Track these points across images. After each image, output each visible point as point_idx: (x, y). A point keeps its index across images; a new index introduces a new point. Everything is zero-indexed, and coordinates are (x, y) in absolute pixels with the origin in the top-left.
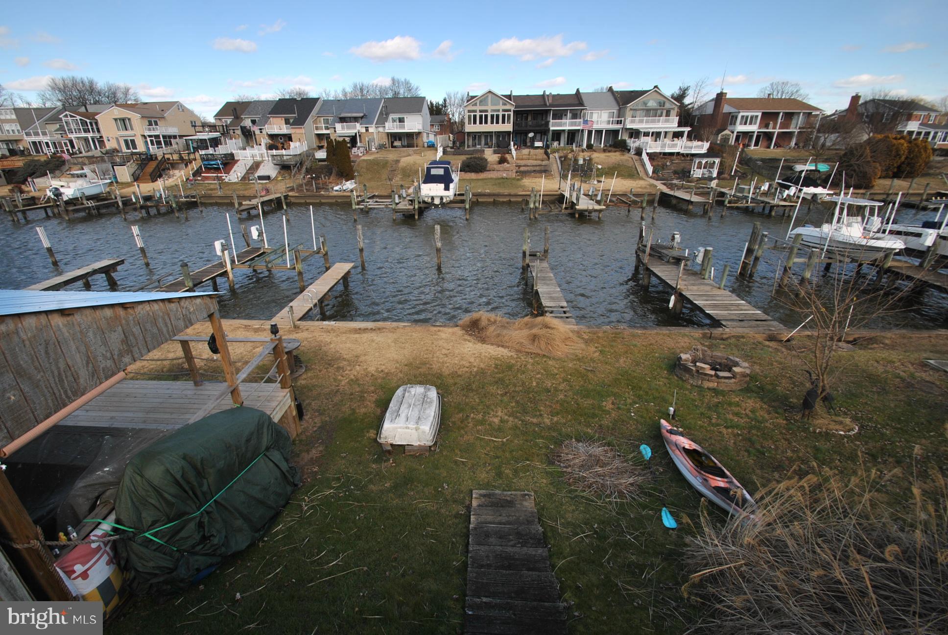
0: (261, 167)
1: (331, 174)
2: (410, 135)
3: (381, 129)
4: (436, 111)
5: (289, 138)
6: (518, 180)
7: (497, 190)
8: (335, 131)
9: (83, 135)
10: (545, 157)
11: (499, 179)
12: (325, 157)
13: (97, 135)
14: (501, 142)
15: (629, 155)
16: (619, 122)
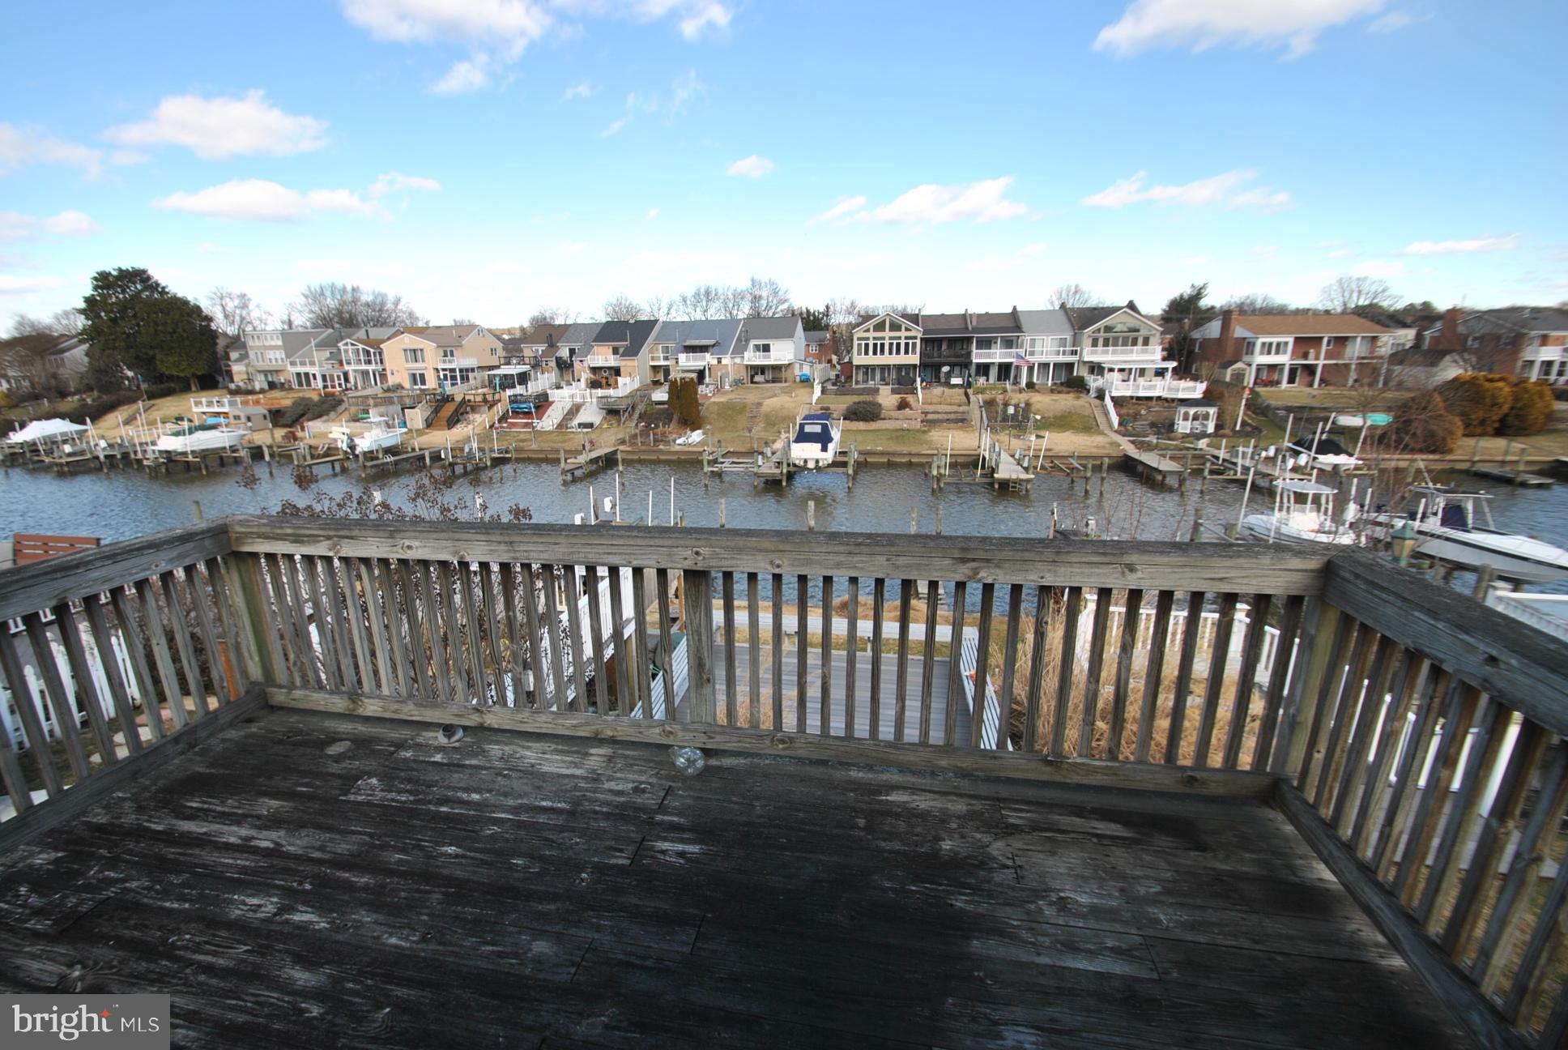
0: (582, 411)
1: (672, 421)
2: (776, 368)
3: (738, 361)
4: (814, 322)
5: (617, 372)
6: (924, 432)
7: (893, 446)
8: (677, 364)
9: (364, 367)
10: (964, 398)
11: (897, 430)
12: (665, 398)
13: (380, 367)
14: (903, 378)
15: (1088, 399)
16: (1074, 353)
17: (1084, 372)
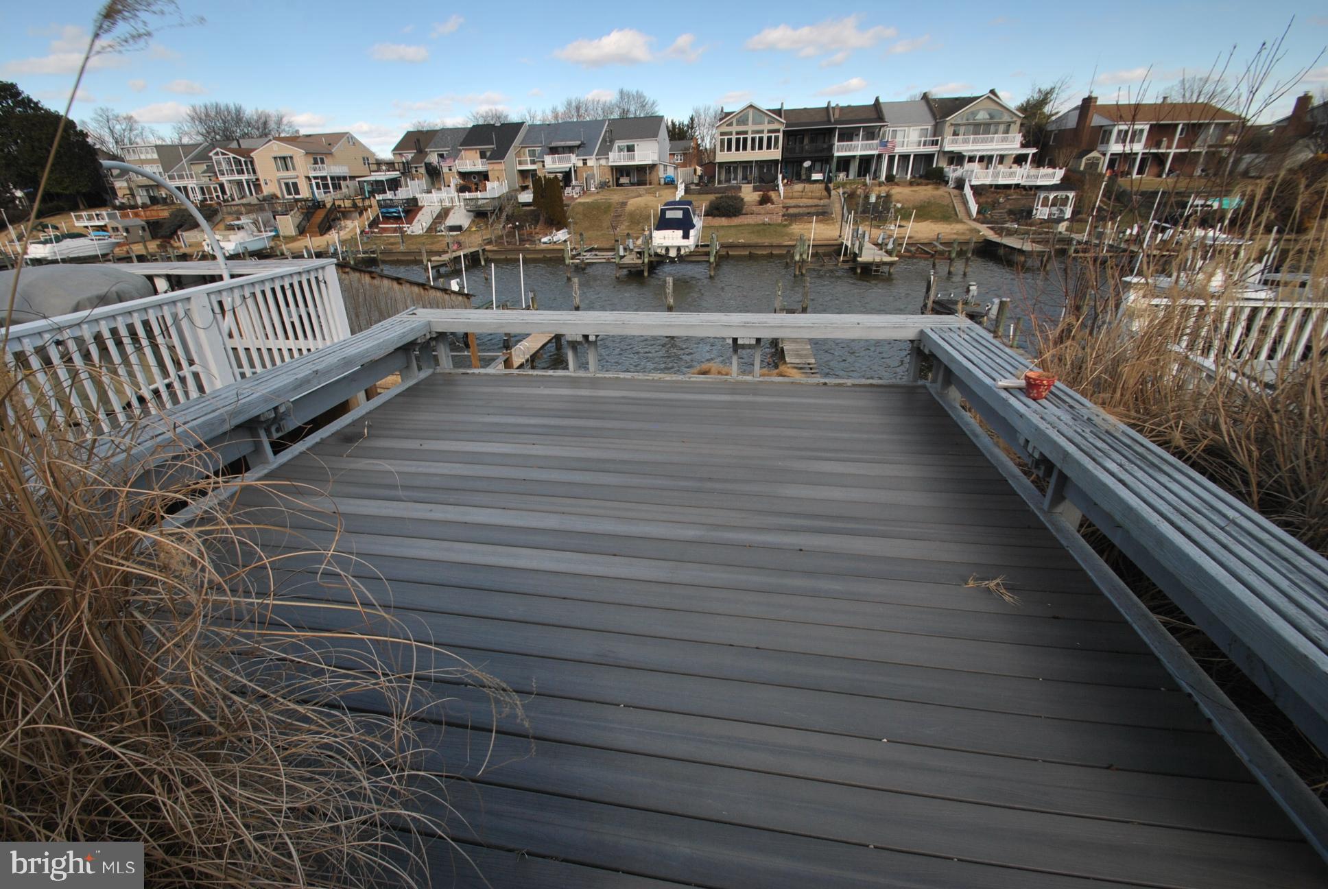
0: (451, 214)
1: (537, 222)
2: (641, 169)
3: (603, 162)
4: (678, 134)
5: (484, 176)
6: (785, 226)
7: (755, 239)
8: (544, 166)
9: (237, 177)
10: (825, 193)
11: (759, 225)
12: (531, 200)
13: (253, 177)
14: (764, 174)
15: (946, 189)
16: (935, 143)
17: (943, 164)
